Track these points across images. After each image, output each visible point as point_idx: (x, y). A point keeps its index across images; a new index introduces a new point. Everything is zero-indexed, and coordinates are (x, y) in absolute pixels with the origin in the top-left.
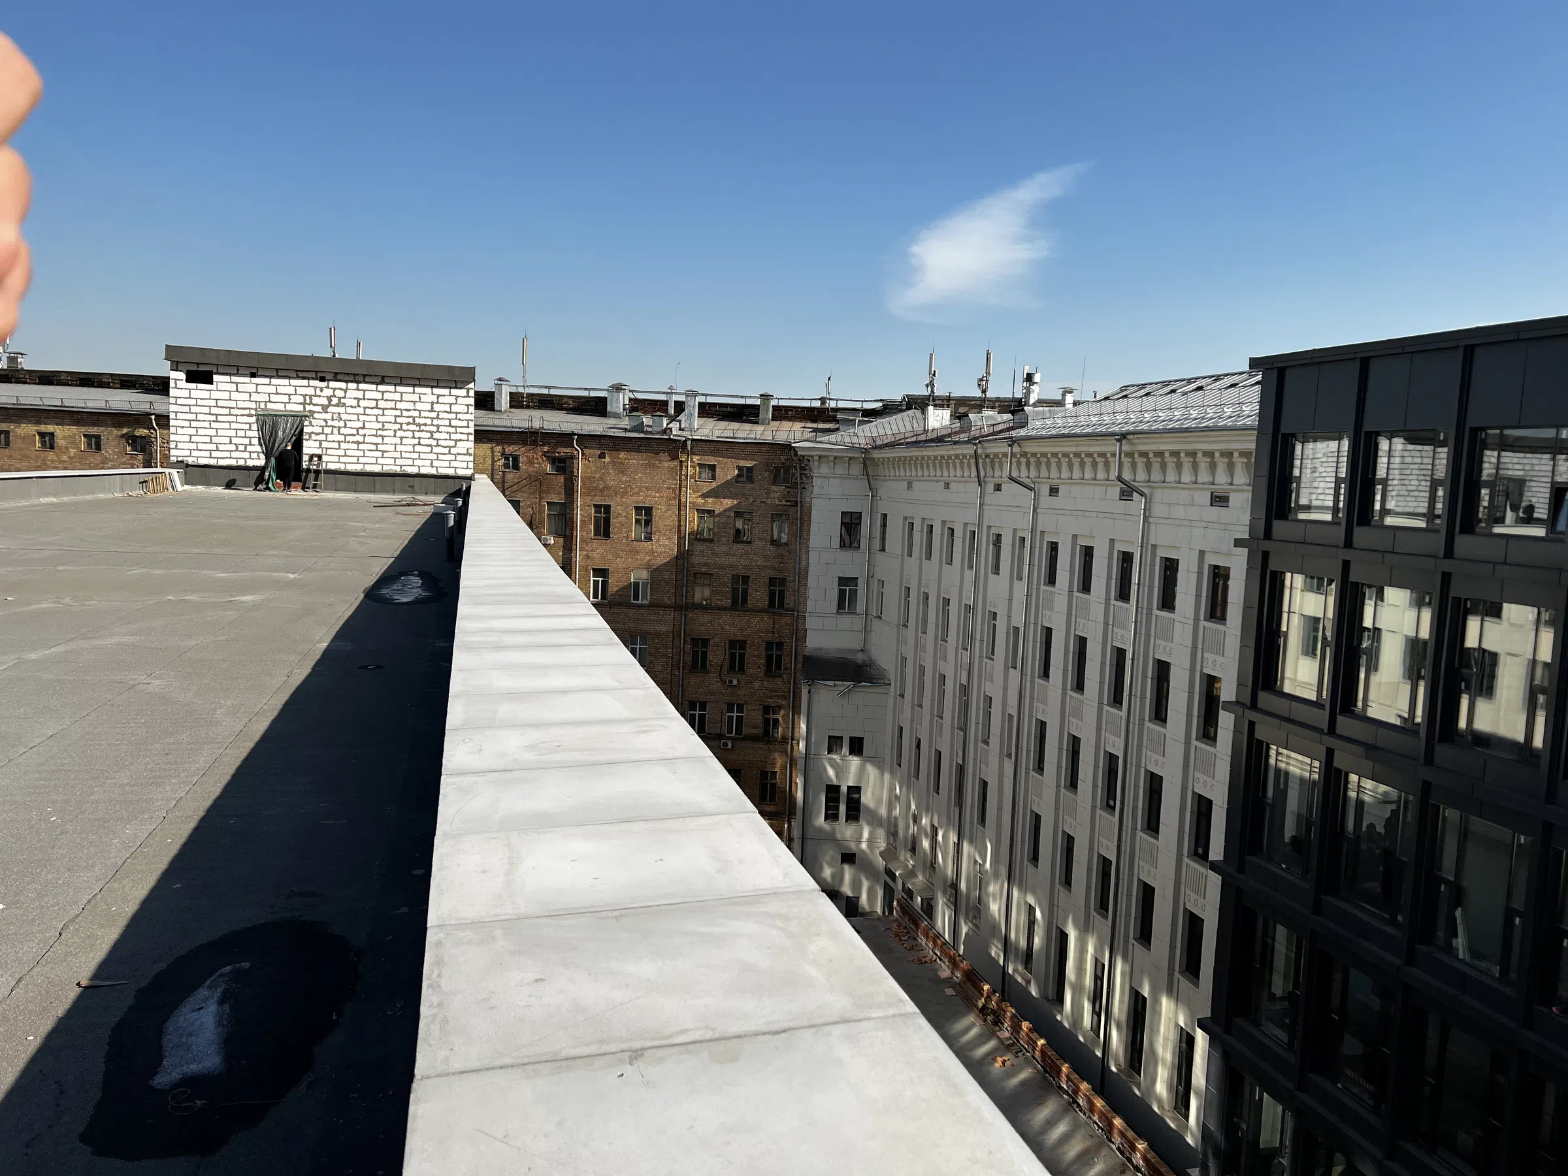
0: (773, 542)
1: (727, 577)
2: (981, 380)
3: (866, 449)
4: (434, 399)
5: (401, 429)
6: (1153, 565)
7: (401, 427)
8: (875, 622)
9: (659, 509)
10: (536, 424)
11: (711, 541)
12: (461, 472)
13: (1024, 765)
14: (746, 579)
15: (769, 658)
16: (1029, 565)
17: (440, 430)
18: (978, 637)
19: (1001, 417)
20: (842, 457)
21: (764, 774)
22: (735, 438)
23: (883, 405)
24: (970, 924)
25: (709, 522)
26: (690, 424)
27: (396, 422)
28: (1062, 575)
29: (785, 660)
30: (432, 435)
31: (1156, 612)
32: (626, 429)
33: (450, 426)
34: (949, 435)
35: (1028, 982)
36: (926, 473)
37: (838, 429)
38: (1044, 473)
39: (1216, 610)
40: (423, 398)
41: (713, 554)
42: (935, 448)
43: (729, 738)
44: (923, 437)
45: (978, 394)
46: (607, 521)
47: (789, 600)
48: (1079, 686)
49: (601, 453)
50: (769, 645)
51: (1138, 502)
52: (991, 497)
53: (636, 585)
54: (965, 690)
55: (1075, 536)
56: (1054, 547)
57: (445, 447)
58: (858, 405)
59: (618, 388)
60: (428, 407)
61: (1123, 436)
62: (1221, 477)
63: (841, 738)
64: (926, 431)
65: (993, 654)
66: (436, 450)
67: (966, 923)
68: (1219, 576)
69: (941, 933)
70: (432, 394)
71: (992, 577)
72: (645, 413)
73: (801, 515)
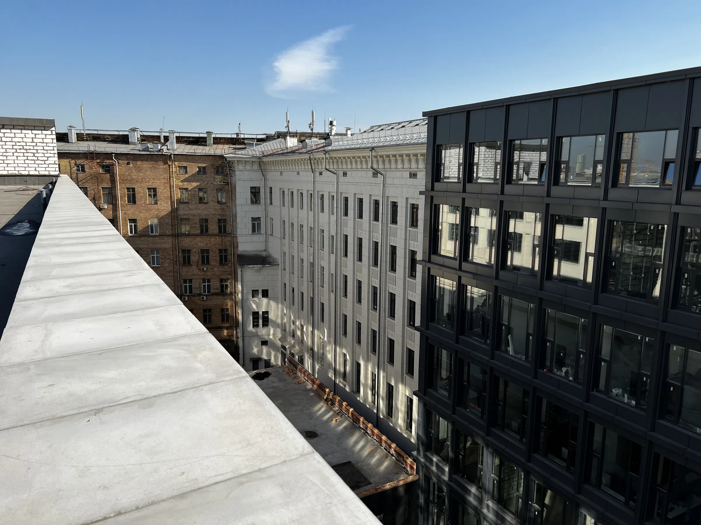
0: (219, 202)
1: (197, 220)
2: (310, 124)
3: (259, 157)
4: (33, 136)
5: (16, 152)
6: (387, 205)
7: (16, 151)
8: (270, 236)
9: (160, 189)
10: (92, 149)
11: (187, 203)
12: (52, 173)
13: (339, 295)
14: (206, 220)
15: (221, 257)
16: (336, 207)
17: (38, 152)
18: (316, 241)
19: (320, 141)
20: (249, 161)
21: (222, 310)
22: (195, 153)
23: (266, 136)
24: (319, 365)
25: (186, 195)
26: (172, 147)
27: (13, 149)
28: (351, 212)
29: (229, 257)
30: (34, 155)
31: (390, 225)
32: (140, 150)
33: (44, 149)
34: (298, 150)
35: (345, 386)
36: (288, 168)
37: (245, 148)
38: (340, 167)
39: (414, 223)
40: (27, 136)
41: (189, 209)
42: (292, 156)
43: (204, 295)
44: (286, 151)
45: (310, 131)
46: (134, 196)
47: (229, 229)
48: (360, 259)
49: (128, 162)
50: (220, 251)
51: (380, 178)
52: (318, 178)
53: (152, 226)
54: (312, 265)
55: (355, 194)
56: (346, 199)
57: (42, 161)
58: (254, 137)
59: (134, 130)
60: (31, 140)
61: (373, 148)
62: (414, 165)
63: (258, 290)
64: (287, 148)
65: (323, 248)
66: (37, 162)
67: (318, 364)
68: (414, 208)
69: (307, 370)
70: (32, 133)
71: (321, 214)
72: (149, 142)
73: (231, 189)
